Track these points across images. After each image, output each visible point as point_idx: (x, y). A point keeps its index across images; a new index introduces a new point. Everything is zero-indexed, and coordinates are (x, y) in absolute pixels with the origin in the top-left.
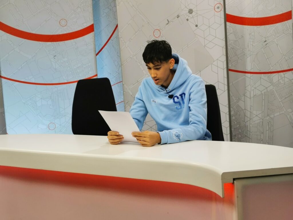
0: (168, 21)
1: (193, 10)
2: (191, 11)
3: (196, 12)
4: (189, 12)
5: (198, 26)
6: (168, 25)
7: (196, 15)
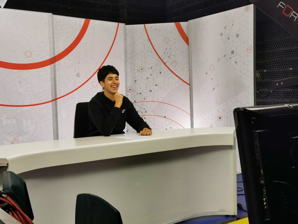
0: (219, 59)
1: (234, 51)
2: (233, 52)
3: (236, 52)
4: (232, 53)
5: (237, 63)
6: (218, 62)
7: (236, 55)
